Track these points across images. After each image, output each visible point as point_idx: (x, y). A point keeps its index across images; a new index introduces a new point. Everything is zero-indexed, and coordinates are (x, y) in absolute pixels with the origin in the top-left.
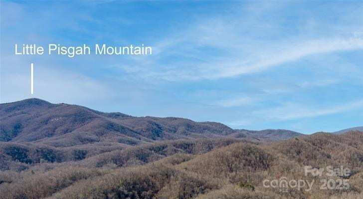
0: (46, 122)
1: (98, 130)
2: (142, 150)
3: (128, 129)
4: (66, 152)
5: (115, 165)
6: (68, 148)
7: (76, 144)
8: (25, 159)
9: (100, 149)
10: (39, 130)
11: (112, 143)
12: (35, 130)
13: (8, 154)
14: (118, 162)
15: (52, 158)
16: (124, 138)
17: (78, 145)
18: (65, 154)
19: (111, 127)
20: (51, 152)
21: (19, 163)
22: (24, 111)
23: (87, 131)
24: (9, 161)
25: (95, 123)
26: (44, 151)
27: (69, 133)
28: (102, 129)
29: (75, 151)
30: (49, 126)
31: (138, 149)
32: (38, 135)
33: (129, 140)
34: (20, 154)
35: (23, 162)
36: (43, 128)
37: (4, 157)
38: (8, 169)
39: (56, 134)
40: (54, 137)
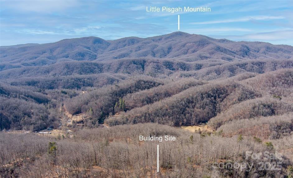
0: (184, 46)
1: (211, 51)
2: (232, 66)
3: (228, 50)
4: (192, 65)
5: (216, 74)
6: (193, 62)
7: (198, 60)
8: (172, 68)
9: (210, 64)
10: (180, 50)
11: (217, 60)
12: (178, 50)
13: (164, 65)
14: (218, 72)
15: (185, 68)
16: (225, 56)
17: (199, 61)
18: (191, 66)
19: (219, 49)
20: (184, 64)
21: (169, 70)
22: (174, 39)
23: (205, 51)
24: (164, 69)
25: (210, 46)
26: (181, 64)
27: (196, 53)
28: (213, 50)
29: (197, 64)
30: (186, 48)
31: (230, 65)
32: (179, 53)
33: (228, 57)
34: (170, 65)
35: (170, 70)
36: (182, 49)
37: (162, 66)
38: (164, 73)
39: (189, 53)
40: (187, 55)
